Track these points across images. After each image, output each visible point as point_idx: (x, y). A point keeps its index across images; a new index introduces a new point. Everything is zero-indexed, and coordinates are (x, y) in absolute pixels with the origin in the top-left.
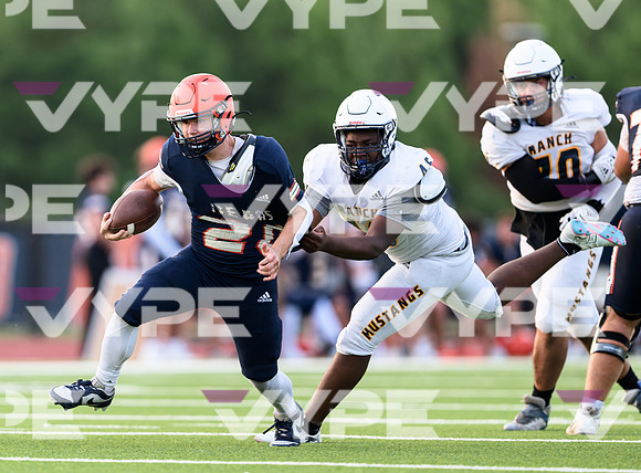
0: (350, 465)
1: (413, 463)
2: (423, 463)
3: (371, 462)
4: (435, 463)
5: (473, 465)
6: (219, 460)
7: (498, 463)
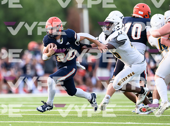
0: (38, 122)
1: (54, 121)
2: (57, 121)
3: (43, 121)
4: (60, 121)
5: (70, 122)
6: (3, 121)
7: (77, 121)
